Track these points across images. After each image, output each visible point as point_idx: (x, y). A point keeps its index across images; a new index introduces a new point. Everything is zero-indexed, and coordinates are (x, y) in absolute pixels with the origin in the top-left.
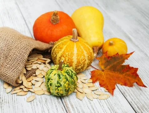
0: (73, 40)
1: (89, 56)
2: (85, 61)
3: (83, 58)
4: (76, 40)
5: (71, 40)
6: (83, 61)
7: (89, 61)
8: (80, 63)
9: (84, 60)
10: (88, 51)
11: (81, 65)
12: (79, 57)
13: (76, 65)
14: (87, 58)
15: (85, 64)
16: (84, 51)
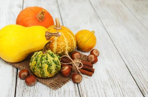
0: (56, 28)
1: (69, 43)
2: (66, 46)
3: (63, 44)
4: (59, 29)
5: (54, 28)
6: (63, 47)
7: (70, 48)
8: (60, 48)
9: (64, 45)
10: (69, 38)
11: (61, 51)
12: (59, 43)
13: (56, 50)
14: (67, 45)
15: (65, 50)
16: (65, 37)
